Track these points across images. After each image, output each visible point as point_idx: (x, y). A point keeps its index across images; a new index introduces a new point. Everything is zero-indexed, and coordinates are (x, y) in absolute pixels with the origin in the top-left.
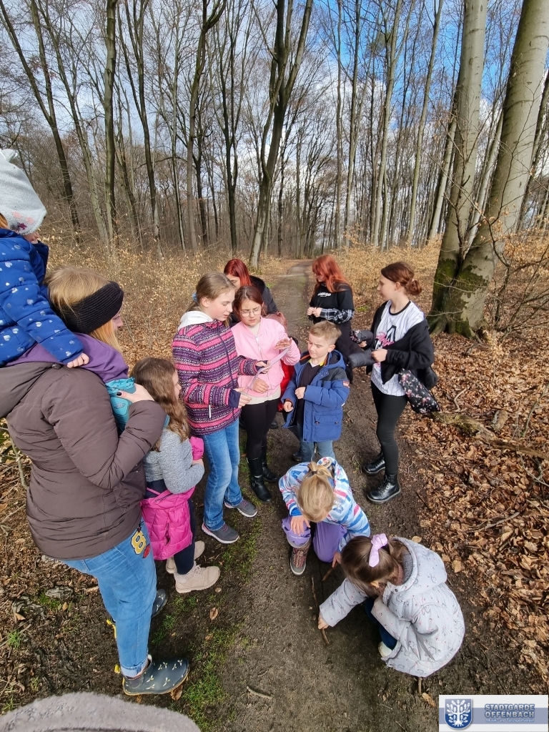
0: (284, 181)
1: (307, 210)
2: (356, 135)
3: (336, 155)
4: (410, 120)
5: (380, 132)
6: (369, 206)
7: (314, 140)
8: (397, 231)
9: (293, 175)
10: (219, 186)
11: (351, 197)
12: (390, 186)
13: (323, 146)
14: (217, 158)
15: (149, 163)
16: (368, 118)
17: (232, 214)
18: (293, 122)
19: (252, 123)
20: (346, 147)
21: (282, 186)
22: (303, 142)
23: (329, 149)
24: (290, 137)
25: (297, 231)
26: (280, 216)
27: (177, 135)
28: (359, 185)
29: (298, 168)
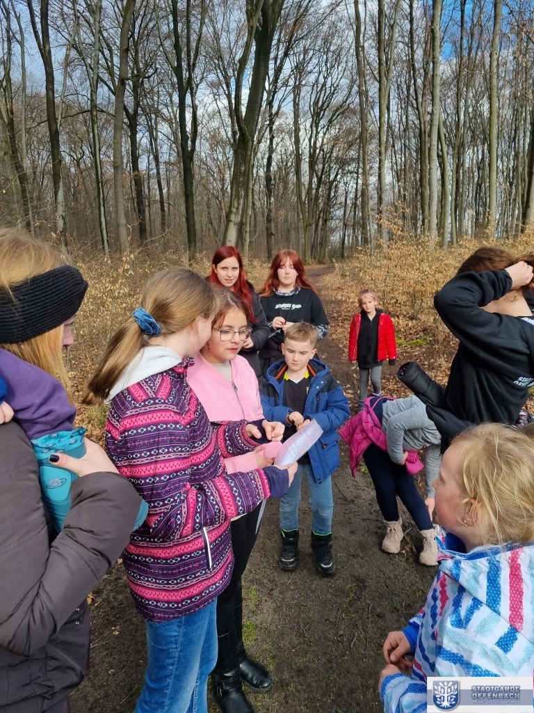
0: (274, 143)
1: (314, 186)
2: (388, 71)
3: (357, 100)
4: (475, 45)
5: (427, 63)
6: (418, 177)
7: (321, 80)
8: (469, 214)
9: (289, 133)
10: (167, 152)
11: (387, 164)
12: (450, 143)
13: (336, 88)
14: (165, 111)
15: (51, 119)
16: (407, 45)
17: (188, 195)
18: (286, 55)
19: (220, 58)
20: (373, 89)
21: (271, 150)
22: (303, 83)
23: (345, 92)
24: (281, 76)
25: (299, 220)
26: (269, 196)
27: (98, 77)
28: (398, 146)
29: (296, 123)
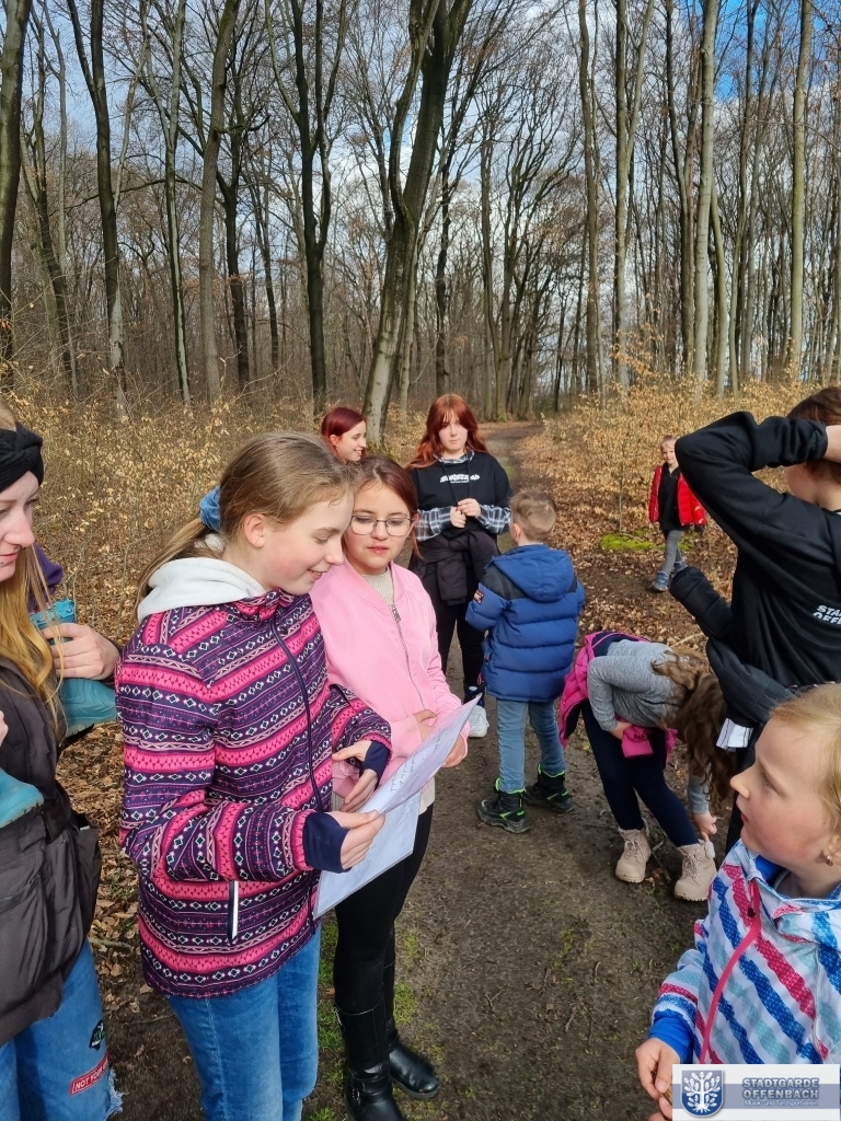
0: (450, 230)
1: (512, 298)
2: (631, 118)
3: (582, 165)
4: (769, 78)
5: (693, 107)
6: (677, 285)
7: (526, 133)
8: (758, 344)
9: (474, 216)
10: (283, 244)
11: (628, 265)
12: (728, 232)
13: (548, 146)
14: (280, 180)
15: (105, 193)
16: (662, 77)
17: (315, 311)
18: (471, 93)
19: (368, 99)
20: (607, 146)
21: (445, 242)
22: (497, 137)
23: (563, 152)
24: (463, 127)
25: (487, 351)
26: (441, 314)
27: (178, 128)
28: (646, 235)
29: (485, 200)
